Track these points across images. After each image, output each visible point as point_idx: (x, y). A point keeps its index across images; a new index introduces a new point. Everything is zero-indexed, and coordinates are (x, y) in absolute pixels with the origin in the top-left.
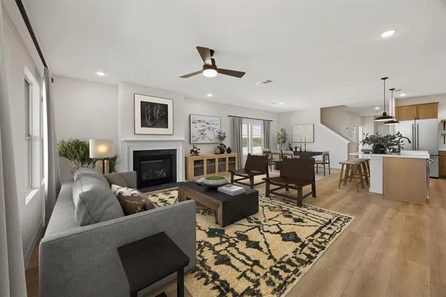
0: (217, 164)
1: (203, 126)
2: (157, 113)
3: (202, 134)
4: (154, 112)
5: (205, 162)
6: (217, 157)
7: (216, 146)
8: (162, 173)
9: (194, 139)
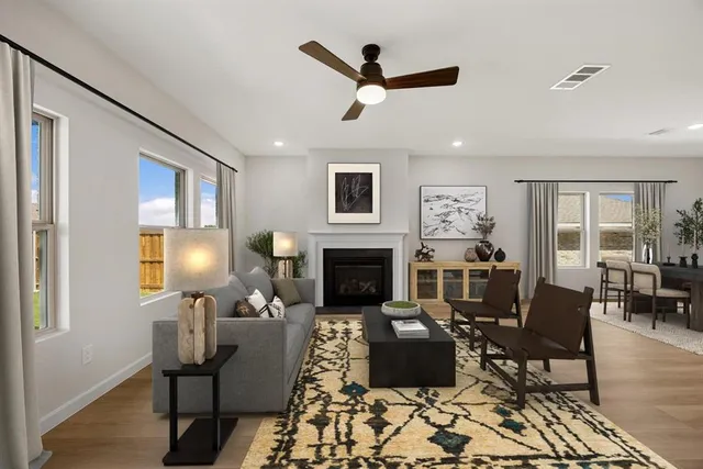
0: (466, 280)
1: (447, 206)
2: (356, 189)
3: (444, 222)
4: (353, 187)
5: (440, 276)
6: (467, 267)
7: (472, 245)
8: (368, 287)
9: (427, 232)
